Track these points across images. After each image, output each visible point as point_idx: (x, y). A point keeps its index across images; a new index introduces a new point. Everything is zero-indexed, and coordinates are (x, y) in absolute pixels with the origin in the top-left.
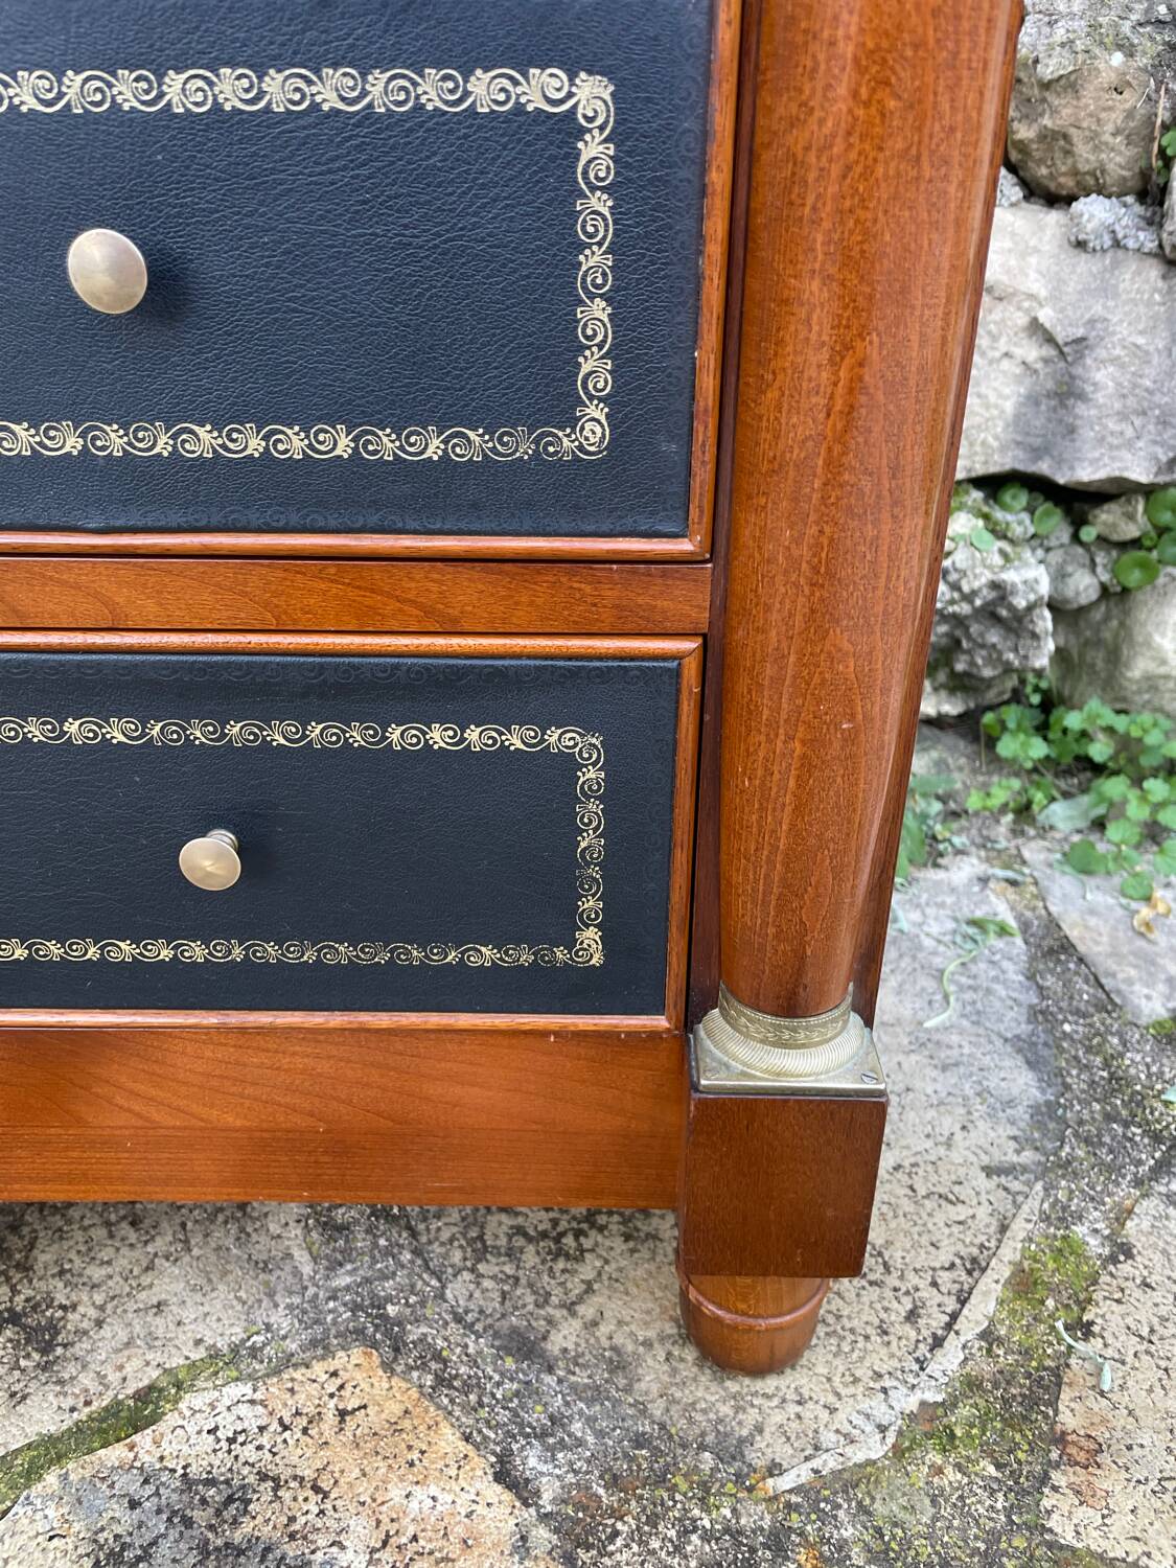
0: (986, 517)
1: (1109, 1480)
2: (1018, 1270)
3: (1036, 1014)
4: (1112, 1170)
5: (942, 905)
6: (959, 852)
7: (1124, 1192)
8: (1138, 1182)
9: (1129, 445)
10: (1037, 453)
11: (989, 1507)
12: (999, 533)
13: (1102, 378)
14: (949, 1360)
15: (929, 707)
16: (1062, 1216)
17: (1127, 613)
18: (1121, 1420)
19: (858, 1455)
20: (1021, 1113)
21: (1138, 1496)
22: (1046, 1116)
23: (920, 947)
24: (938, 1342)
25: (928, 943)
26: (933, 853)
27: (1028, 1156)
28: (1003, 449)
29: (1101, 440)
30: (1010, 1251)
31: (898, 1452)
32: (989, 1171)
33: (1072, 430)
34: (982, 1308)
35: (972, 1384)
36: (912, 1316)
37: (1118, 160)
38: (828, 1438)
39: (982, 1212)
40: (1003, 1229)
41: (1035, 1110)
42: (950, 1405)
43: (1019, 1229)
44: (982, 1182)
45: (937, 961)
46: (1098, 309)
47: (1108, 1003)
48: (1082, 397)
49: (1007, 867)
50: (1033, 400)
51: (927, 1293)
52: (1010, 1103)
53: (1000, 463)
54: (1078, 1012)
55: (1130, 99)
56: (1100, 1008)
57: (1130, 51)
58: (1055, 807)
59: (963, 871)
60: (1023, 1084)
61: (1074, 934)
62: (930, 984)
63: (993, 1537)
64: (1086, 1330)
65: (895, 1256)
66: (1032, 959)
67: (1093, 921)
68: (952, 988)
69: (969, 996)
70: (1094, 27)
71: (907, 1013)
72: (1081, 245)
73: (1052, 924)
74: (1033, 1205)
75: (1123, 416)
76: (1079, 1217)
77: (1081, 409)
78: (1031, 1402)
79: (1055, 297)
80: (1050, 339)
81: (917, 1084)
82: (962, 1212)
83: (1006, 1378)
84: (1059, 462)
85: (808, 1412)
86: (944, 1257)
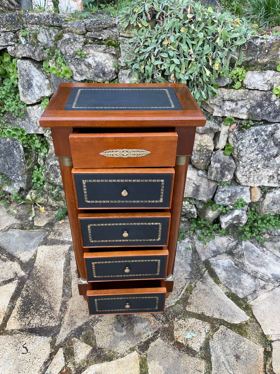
0: (189, 202)
1: (191, 306)
2: (186, 288)
3: (192, 261)
4: (196, 278)
5: (184, 246)
6: (187, 237)
7: (197, 280)
8: (198, 280)
9: (204, 197)
10: (195, 196)
11: (182, 308)
12: (190, 203)
13: (201, 189)
14: (180, 297)
15: (183, 220)
16: (191, 283)
17: (206, 210)
18: (193, 301)
19: (172, 305)
20: (189, 272)
21: (193, 307)
22: (191, 272)
23: (181, 252)
24: (179, 295)
25: (182, 251)
26: (183, 238)
27: (189, 277)
28: (191, 195)
29: (201, 196)
30: (186, 287)
31: (175, 304)
32: (185, 279)
33: (198, 194)
34: (183, 292)
35: (181, 299)
36: (177, 293)
37: (203, 168)
38: (170, 303)
39: (184, 283)
40: (186, 285)
41: (190, 272)
42: (180, 300)
43: (187, 284)
44: (184, 280)
45: (183, 254)
46: (201, 183)
47: (199, 259)
48: (199, 191)
49: (192, 240)
50: (194, 190)
51: (179, 291)
52: (188, 271)
53: (190, 197)
54: (196, 260)
55: (204, 164)
56: (198, 260)
57: (203, 160)
58: (198, 231)
59: (187, 240)
60: (189, 269)
61: (197, 249)
62: (181, 257)
63: (182, 310)
64: (191, 294)
65: (176, 288)
66: (192, 253)
67: (200, 247)
68: (184, 257)
69: (186, 258)
70: (199, 158)
71: (179, 261)
72: (199, 176)
73: (195, 248)
74: (188, 282)
75: (203, 194)
76: (192, 283)
77: (199, 192)
78: (186, 300)
79: (196, 181)
80: (195, 185)
81: (179, 270)
82: (182, 283)
83: (184, 298)
84: (197, 198)
85: (169, 301)
86: (180, 288)
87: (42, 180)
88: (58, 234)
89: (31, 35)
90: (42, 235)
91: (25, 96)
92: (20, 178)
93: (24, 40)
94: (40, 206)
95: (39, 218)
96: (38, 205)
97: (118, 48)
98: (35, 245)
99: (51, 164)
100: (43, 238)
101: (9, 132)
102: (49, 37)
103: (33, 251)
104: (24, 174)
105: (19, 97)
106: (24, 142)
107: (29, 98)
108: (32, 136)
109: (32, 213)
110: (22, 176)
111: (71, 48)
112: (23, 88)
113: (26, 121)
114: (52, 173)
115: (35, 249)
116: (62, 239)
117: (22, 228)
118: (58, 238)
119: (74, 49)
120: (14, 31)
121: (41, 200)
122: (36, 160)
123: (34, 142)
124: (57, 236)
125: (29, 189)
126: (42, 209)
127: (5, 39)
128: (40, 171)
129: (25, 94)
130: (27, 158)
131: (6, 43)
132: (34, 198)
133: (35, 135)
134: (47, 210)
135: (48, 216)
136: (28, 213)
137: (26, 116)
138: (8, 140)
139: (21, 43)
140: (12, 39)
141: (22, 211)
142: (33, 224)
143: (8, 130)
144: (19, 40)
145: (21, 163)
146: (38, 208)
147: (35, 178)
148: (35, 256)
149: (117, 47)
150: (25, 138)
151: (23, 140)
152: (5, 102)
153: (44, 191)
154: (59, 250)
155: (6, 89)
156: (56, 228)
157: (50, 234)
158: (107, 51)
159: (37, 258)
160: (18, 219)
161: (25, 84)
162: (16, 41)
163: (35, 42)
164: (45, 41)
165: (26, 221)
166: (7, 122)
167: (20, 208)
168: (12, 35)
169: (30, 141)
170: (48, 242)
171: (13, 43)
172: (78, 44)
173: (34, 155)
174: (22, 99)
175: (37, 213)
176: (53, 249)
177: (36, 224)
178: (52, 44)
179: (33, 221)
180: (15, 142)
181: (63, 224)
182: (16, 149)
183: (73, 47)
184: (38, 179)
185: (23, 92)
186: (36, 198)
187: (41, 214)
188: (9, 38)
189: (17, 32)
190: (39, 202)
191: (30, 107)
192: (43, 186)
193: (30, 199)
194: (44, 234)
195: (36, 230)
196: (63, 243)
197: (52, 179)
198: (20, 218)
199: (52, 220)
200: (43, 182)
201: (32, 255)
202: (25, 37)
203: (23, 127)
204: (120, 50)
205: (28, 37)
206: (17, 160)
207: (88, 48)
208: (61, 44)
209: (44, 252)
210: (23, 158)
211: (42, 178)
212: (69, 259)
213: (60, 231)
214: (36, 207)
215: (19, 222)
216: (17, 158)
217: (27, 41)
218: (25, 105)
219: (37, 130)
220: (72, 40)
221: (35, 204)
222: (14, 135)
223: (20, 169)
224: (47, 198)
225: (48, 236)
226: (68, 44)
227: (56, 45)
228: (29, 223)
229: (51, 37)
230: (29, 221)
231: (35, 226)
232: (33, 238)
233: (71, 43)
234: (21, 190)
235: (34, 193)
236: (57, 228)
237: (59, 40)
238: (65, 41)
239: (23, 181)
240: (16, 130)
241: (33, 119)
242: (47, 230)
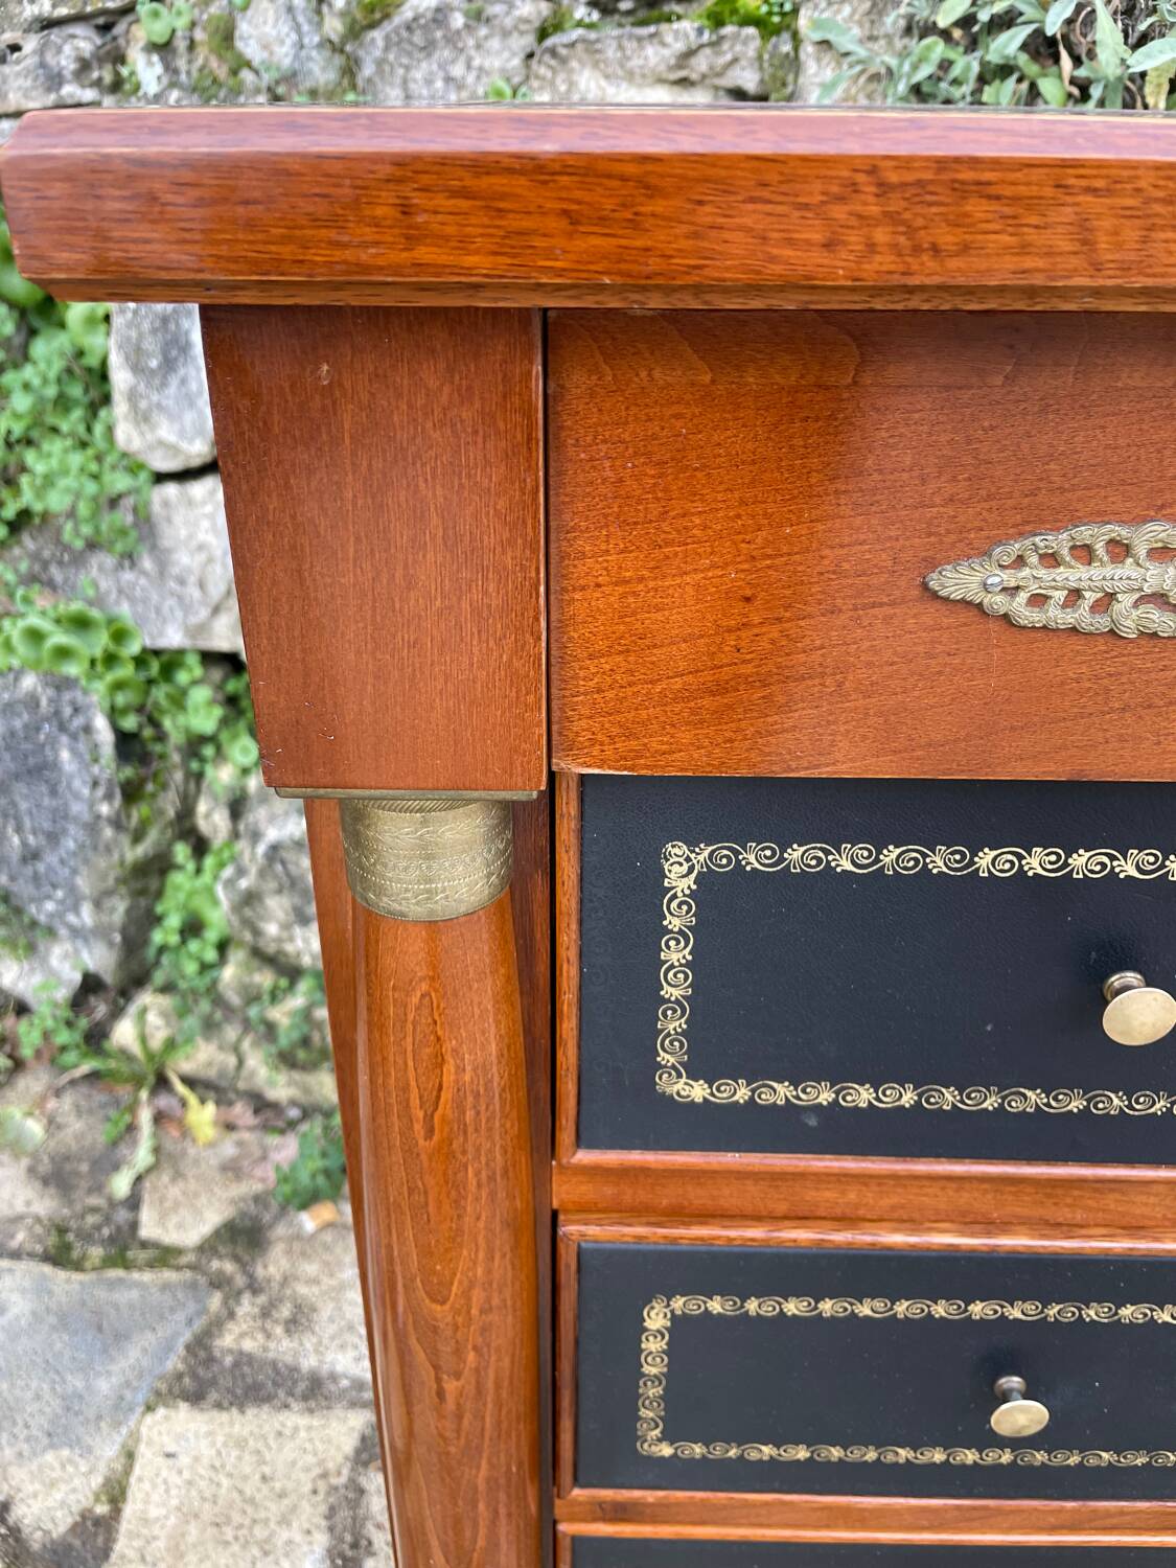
87: (212, 935)
88: (285, 1311)
89: (199, 35)
90: (180, 1316)
91: (143, 418)
92: (87, 916)
93: (158, 69)
94: (192, 1099)
95: (174, 1180)
96: (180, 1088)
97: (786, 36)
98: (128, 1395)
99: (272, 834)
100: (188, 1348)
101: (35, 636)
102: (306, 28)
103: (108, 1451)
104: (109, 893)
105: (110, 430)
106: (121, 699)
107: (166, 431)
108: (170, 662)
109: (134, 1143)
110: (98, 904)
111: (448, 79)
112: (137, 368)
113: (144, 573)
114: (280, 891)
115: (124, 1431)
116: (308, 1363)
117: (60, 1257)
118: (282, 1347)
119: (470, 79)
120: (101, 21)
121: (202, 1057)
122: (186, 813)
123: (179, 701)
124: (279, 1330)
125: (135, 978)
126: (202, 1116)
127: (43, 65)
128: (207, 877)
129: (143, 404)
130: (131, 793)
131: (49, 90)
132: (157, 1041)
133: (193, 660)
134: (230, 1127)
135: (233, 1169)
136: (115, 1144)
137: (141, 539)
138: (29, 682)
139: (138, 87)
140: (84, 66)
141: (80, 1126)
142: (134, 1226)
143: (34, 621)
144: (125, 71)
145: (93, 827)
146: (178, 1112)
147: (174, 921)
148: (116, 1493)
149: (777, 31)
150: (126, 671)
151: (118, 686)
152: (30, 457)
153: (219, 1001)
154: (289, 1451)
155: (36, 382)
156: (274, 1265)
157: (232, 1315)
158: (701, 63)
159: (129, 1510)
160: (46, 1182)
161: (151, 344)
162: (108, 78)
163: (222, 72)
164: (284, 55)
165: (94, 1201)
166: (30, 579)
167: (67, 1101)
168: (84, 41)
169: (160, 693)
170: (213, 1382)
171: (89, 95)
172: (495, 43)
173: (178, 776)
174: (127, 435)
175: (169, 1145)
176: (241, 1444)
177: (149, 1229)
178: (324, 69)
179: (134, 1202)
180: (67, 696)
181: (328, 1237)
182: (74, 737)
183: (457, 70)
184: (193, 928)
185: (133, 396)
186: (171, 1045)
187: (192, 1151)
188: (66, 62)
189: (119, 29)
190: (187, 1067)
191: (171, 490)
192: (215, 973)
193: (136, 1049)
194: (192, 1307)
195: (147, 1277)
196: (315, 1391)
197: (272, 929)
198: (56, 1175)
199: (257, 1199)
200: (223, 947)
201: (97, 1481)
202: (162, 49)
203: (125, 610)
204: (796, 49)
205: (181, 44)
206: (76, 808)
207: (564, 61)
208: (387, 49)
209: (184, 1460)
210: (109, 797)
211: (219, 918)
212: (355, 1546)
213: (303, 1290)
214: (164, 1101)
215: (44, 1205)
216: (77, 796)
217: (176, 72)
218: (143, 476)
219: (202, 629)
220: (458, 20)
221: (162, 1083)
222: (63, 653)
223: (86, 861)
224: (236, 1048)
225: (215, 1326)
226: (429, 48)
227: (350, 70)
228: (108, 1220)
229: (320, 24)
230: (113, 1204)
231: (144, 1245)
232: (121, 1337)
233: (452, 39)
234: (91, 985)
235: (164, 1014)
236: (284, 1263)
237: (373, 26)
238: (409, 28)
239: (100, 932)
240: (81, 624)
241: (184, 559)
242: (218, 1282)
